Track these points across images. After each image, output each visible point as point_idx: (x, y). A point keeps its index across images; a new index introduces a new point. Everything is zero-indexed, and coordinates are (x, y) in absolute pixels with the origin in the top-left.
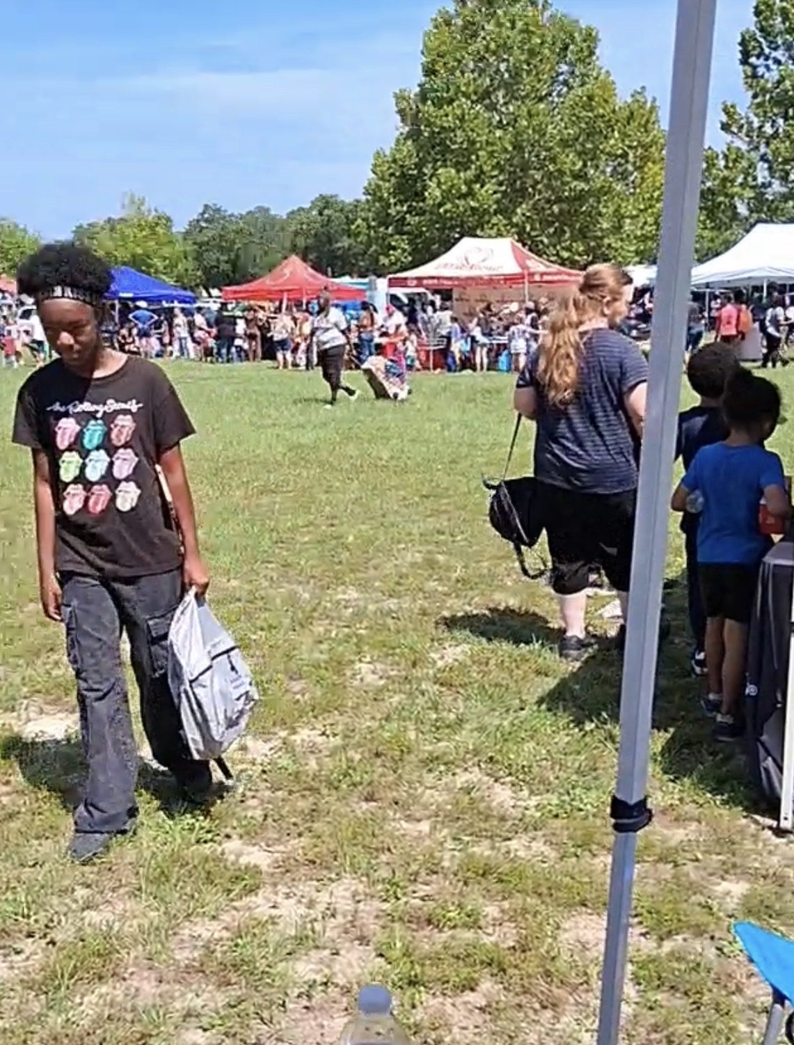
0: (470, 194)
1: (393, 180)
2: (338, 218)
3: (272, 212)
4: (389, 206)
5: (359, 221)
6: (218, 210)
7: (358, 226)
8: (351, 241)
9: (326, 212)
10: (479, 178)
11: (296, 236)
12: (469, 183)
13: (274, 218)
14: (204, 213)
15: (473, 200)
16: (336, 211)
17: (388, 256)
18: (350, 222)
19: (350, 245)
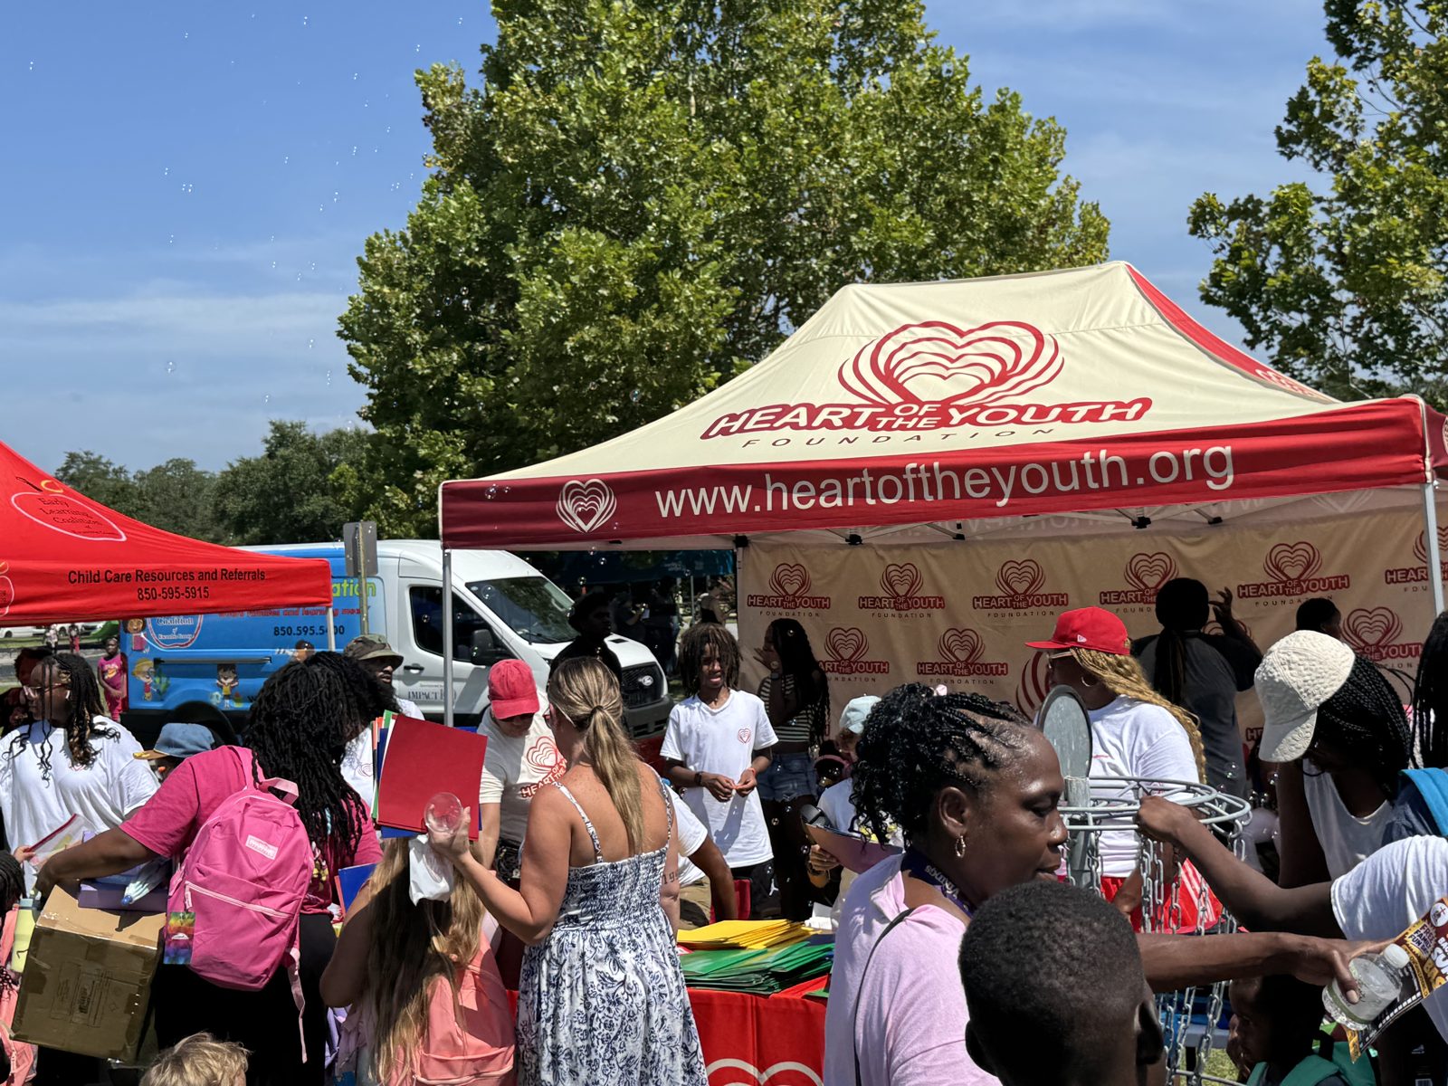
0: (651, 297)
1: (420, 284)
2: (304, 466)
3: (197, 469)
4: (408, 352)
5: (344, 466)
6: (96, 463)
7: (341, 475)
8: (329, 501)
9: (281, 452)
10: (672, 256)
11: (223, 495)
12: (646, 274)
13: (199, 477)
14: (69, 467)
15: (659, 313)
16: (299, 450)
17: (408, 487)
18: (326, 468)
19: (327, 508)
